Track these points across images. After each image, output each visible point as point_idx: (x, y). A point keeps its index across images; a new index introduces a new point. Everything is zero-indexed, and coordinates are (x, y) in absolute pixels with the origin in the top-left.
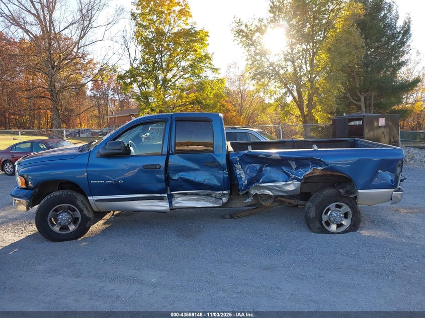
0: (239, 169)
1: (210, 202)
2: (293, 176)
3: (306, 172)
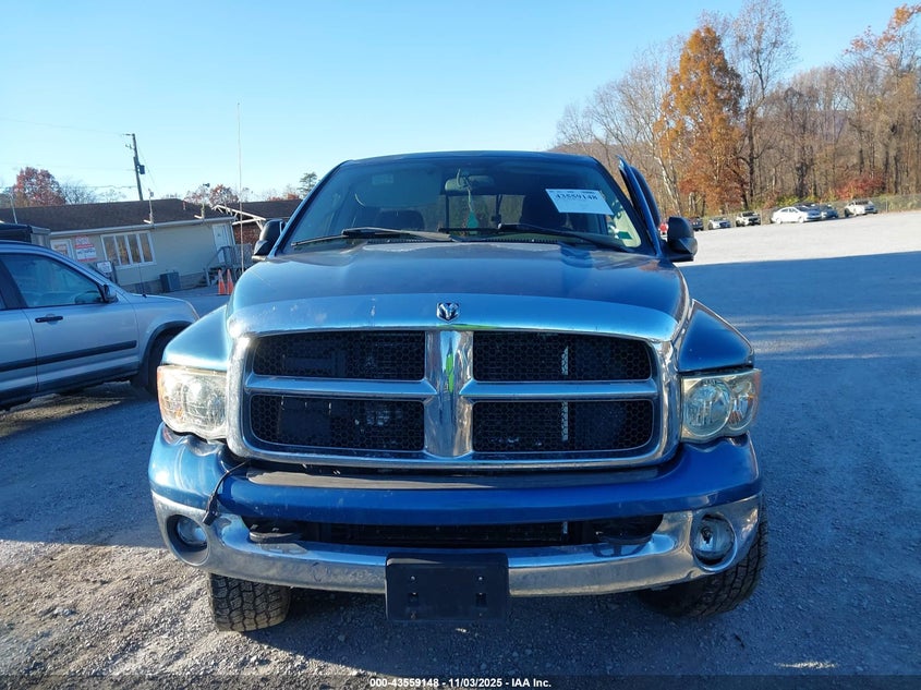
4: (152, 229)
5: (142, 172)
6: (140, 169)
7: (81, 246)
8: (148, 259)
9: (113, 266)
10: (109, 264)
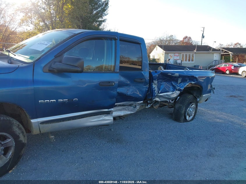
0: (155, 84)
1: (129, 110)
2: (178, 88)
3: (185, 85)
4: (195, 53)
5: (203, 38)
6: (203, 37)
7: (176, 56)
8: (192, 61)
9: (181, 61)
10: (180, 61)
